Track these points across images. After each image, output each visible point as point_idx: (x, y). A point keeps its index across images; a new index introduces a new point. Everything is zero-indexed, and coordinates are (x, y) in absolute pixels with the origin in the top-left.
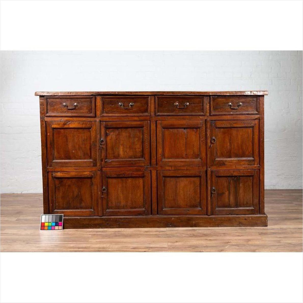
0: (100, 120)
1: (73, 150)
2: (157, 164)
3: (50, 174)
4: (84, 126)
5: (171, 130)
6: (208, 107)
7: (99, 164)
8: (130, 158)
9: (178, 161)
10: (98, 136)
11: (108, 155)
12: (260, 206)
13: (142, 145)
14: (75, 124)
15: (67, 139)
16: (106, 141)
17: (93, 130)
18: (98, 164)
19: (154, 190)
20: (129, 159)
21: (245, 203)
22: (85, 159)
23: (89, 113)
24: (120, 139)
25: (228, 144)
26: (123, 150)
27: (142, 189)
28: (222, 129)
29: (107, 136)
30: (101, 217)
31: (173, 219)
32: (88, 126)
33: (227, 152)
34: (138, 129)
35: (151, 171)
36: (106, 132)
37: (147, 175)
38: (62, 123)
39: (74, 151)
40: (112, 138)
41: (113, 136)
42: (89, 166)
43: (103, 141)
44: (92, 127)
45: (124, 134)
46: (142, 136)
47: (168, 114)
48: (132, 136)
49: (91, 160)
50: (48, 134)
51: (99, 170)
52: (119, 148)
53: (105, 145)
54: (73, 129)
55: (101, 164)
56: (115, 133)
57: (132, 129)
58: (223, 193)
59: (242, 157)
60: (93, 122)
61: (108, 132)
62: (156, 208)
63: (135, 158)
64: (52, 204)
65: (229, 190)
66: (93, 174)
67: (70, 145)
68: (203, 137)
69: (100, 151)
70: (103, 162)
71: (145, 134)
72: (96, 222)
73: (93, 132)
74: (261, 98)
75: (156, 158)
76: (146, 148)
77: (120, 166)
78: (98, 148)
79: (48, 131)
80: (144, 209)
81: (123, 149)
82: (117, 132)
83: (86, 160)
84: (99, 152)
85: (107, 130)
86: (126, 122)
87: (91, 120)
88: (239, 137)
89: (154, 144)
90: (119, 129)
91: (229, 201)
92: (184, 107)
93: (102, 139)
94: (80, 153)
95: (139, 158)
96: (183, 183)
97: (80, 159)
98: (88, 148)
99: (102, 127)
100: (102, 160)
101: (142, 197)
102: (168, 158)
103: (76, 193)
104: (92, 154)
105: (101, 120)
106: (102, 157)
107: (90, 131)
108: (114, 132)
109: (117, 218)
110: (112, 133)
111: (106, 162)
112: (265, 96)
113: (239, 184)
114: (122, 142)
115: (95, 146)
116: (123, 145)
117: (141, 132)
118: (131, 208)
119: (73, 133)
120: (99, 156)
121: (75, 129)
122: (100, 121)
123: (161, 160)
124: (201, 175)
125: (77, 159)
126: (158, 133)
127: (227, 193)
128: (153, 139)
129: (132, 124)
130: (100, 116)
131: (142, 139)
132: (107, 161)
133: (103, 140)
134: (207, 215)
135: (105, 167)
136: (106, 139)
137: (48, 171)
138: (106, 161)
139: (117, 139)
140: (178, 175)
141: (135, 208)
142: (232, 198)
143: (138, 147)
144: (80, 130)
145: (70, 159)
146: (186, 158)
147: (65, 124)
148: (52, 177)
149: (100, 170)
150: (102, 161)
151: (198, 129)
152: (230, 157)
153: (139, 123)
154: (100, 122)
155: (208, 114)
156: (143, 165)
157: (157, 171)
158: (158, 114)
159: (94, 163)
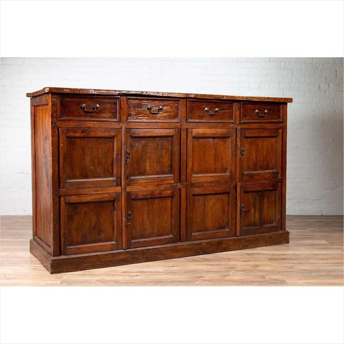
1: (91, 166)
2: (186, 181)
3: (62, 199)
4: (106, 134)
5: (201, 140)
6: (238, 114)
8: (158, 174)
9: (208, 176)
11: (132, 172)
12: (282, 222)
13: (171, 158)
14: (96, 132)
15: (84, 151)
17: (118, 139)
19: (183, 211)
21: (269, 220)
22: (105, 177)
23: (112, 118)
24: (147, 151)
25: (255, 155)
26: (150, 165)
27: (170, 212)
28: (249, 139)
29: (132, 148)
30: (125, 250)
31: (204, 244)
32: (111, 134)
33: (253, 165)
34: (167, 138)
35: (180, 189)
37: (176, 194)
38: (80, 131)
39: (92, 168)
40: (137, 149)
41: (139, 147)
42: (111, 186)
44: (116, 135)
45: (151, 144)
46: (171, 147)
47: (199, 121)
48: (160, 147)
49: (114, 179)
50: (62, 145)
52: (145, 162)
56: (141, 144)
58: (250, 211)
59: (266, 169)
60: (118, 130)
61: (134, 142)
62: (185, 234)
63: (163, 174)
64: (64, 239)
65: (255, 207)
66: (116, 196)
67: (88, 160)
68: (233, 148)
71: (175, 145)
72: (121, 257)
73: (117, 142)
74: (284, 106)
75: (186, 173)
76: (176, 162)
79: (61, 141)
80: (171, 236)
81: (150, 163)
82: (144, 142)
83: (106, 179)
85: (132, 139)
88: (265, 147)
89: (184, 157)
90: (146, 139)
91: (255, 219)
92: (214, 113)
94: (100, 170)
95: (167, 174)
96: (212, 201)
97: (100, 177)
98: (109, 162)
99: (127, 136)
101: (169, 222)
102: (197, 173)
103: (93, 223)
104: (115, 171)
106: (127, 174)
107: (112, 141)
109: (143, 250)
110: (137, 144)
112: (288, 103)
113: (264, 200)
114: (149, 155)
115: (120, 159)
116: (150, 158)
117: (170, 142)
118: (158, 236)
119: (92, 144)
121: (95, 139)
122: (126, 128)
123: (191, 176)
124: (230, 191)
125: (96, 178)
126: (188, 144)
127: (253, 211)
128: (184, 151)
130: (126, 122)
131: (171, 151)
132: (133, 179)
133: (130, 152)
134: (236, 236)
137: (59, 195)
138: (131, 179)
139: (143, 151)
140: (208, 193)
141: (162, 235)
142: (257, 215)
143: (166, 160)
144: (100, 140)
145: (87, 178)
146: (215, 173)
147: (83, 132)
148: (66, 202)
150: (128, 179)
151: (228, 139)
152: (256, 170)
153: (169, 131)
155: (237, 122)
156: (173, 182)
157: (187, 189)
158: (190, 120)
159: (117, 182)
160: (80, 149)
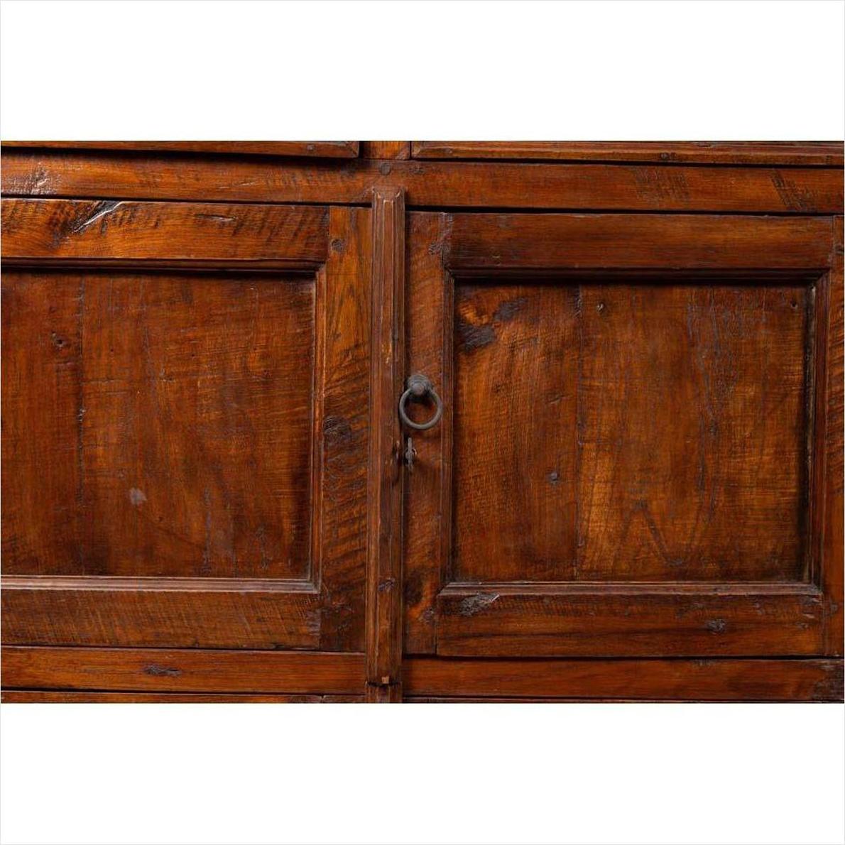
0: (407, 196)
1: (133, 483)
4: (247, 250)
7: (385, 625)
8: (682, 576)
10: (387, 351)
11: (465, 542)
13: (803, 454)
14: (161, 230)
15: (78, 373)
16: (456, 405)
17: (340, 287)
18: (376, 626)
20: (673, 584)
22: (245, 569)
24: (591, 388)
26: (617, 500)
29: (463, 356)
32: (288, 249)
34: (766, 293)
36: (458, 319)
38: (42, 218)
39: (137, 496)
40: (508, 375)
41: (522, 354)
42: (291, 641)
43: (424, 401)
44: (322, 258)
45: (628, 336)
46: (805, 365)
48: (701, 359)
49: (306, 586)
51: (386, 680)
52: (577, 472)
53: (447, 442)
54: (145, 281)
55: (400, 628)
56: (540, 332)
57: (709, 292)
60: (338, 214)
61: (480, 313)
63: (727, 575)
67: (107, 437)
69: (396, 494)
70: (425, 601)
73: (330, 311)
77: (588, 649)
78: (376, 466)
81: (614, 480)
82: (565, 324)
83: (251, 586)
84: (385, 504)
85: (470, 292)
86: (660, 223)
87: (322, 197)
90: (583, 293)
93: (418, 384)
94: (201, 519)
95: (767, 574)
97: (201, 571)
98: (279, 463)
99: (421, 263)
100: (408, 591)
104: (320, 527)
105: (420, 197)
106: (415, 560)
107: (302, 304)
108: (534, 321)
110: (509, 332)
111: (448, 607)
114: (605, 421)
115: (351, 443)
116: (615, 445)
117: (796, 323)
119: (139, 318)
120: (384, 540)
121: (164, 283)
122: (410, 206)
125: (172, 571)
129: (718, 237)
130: (411, 158)
131: (804, 397)
132: (460, 599)
133: (433, 392)
135: (434, 657)
136: (457, 388)
138: (447, 600)
139: (556, 391)
144: (211, 293)
145: (98, 565)
147: (62, 227)
149: (392, 682)
150: (418, 597)
153: (778, 232)
154: (408, 217)
156: (810, 648)
159: (330, 617)
160: (55, 350)
